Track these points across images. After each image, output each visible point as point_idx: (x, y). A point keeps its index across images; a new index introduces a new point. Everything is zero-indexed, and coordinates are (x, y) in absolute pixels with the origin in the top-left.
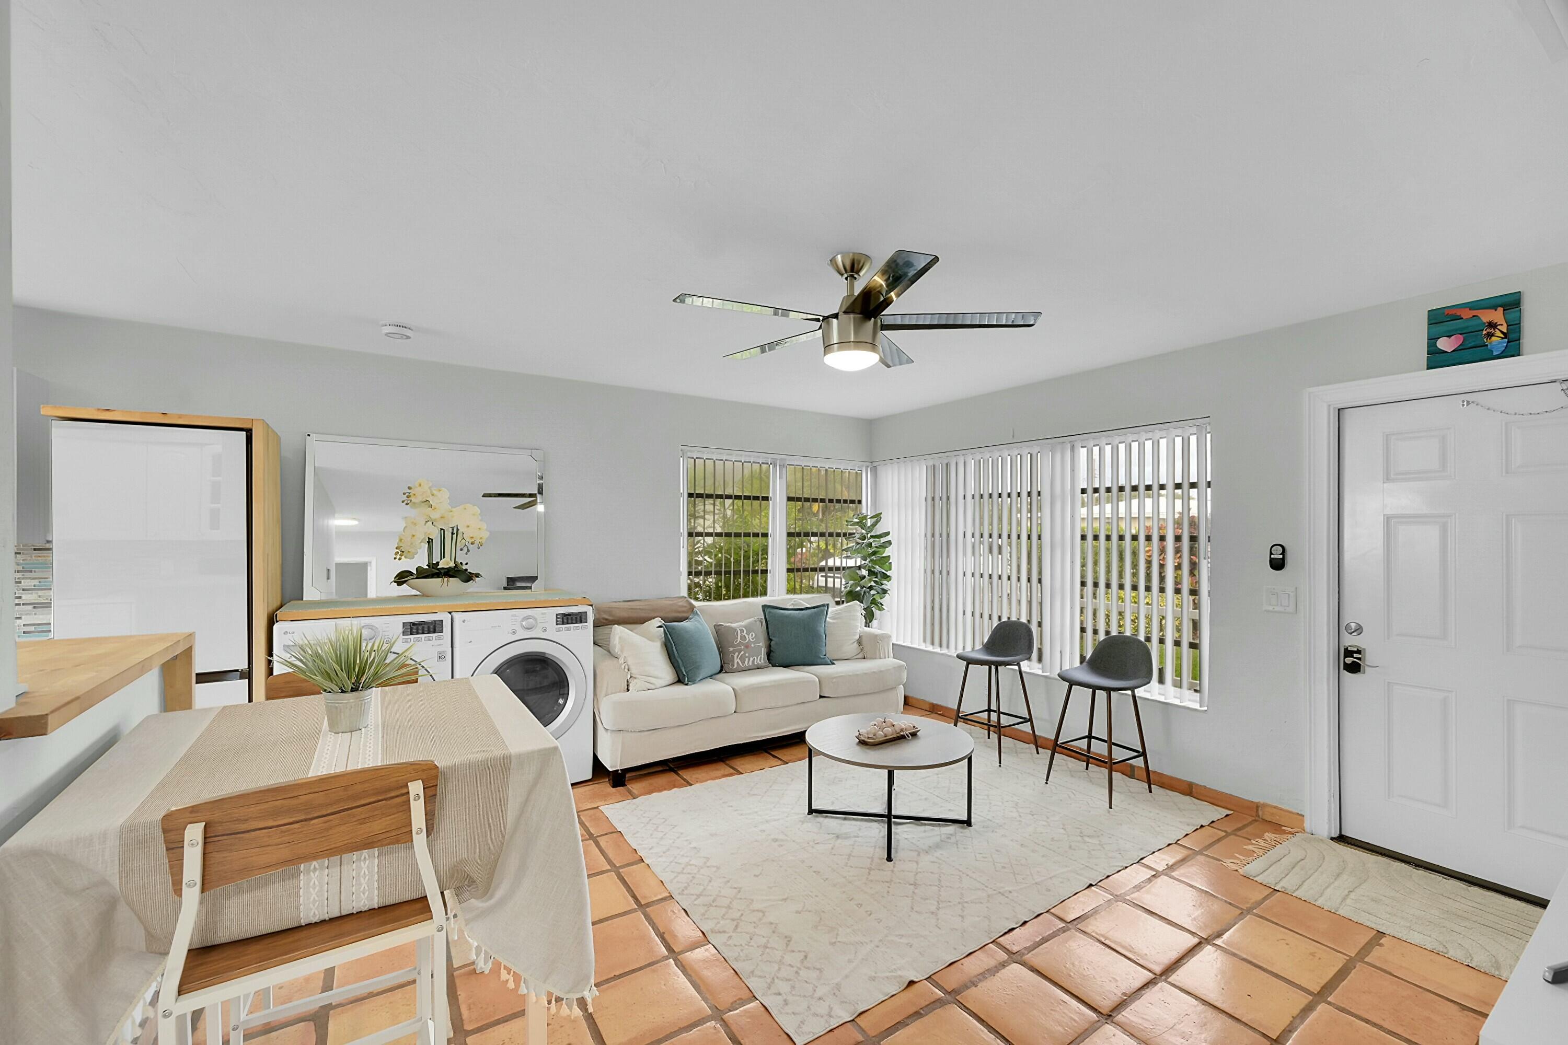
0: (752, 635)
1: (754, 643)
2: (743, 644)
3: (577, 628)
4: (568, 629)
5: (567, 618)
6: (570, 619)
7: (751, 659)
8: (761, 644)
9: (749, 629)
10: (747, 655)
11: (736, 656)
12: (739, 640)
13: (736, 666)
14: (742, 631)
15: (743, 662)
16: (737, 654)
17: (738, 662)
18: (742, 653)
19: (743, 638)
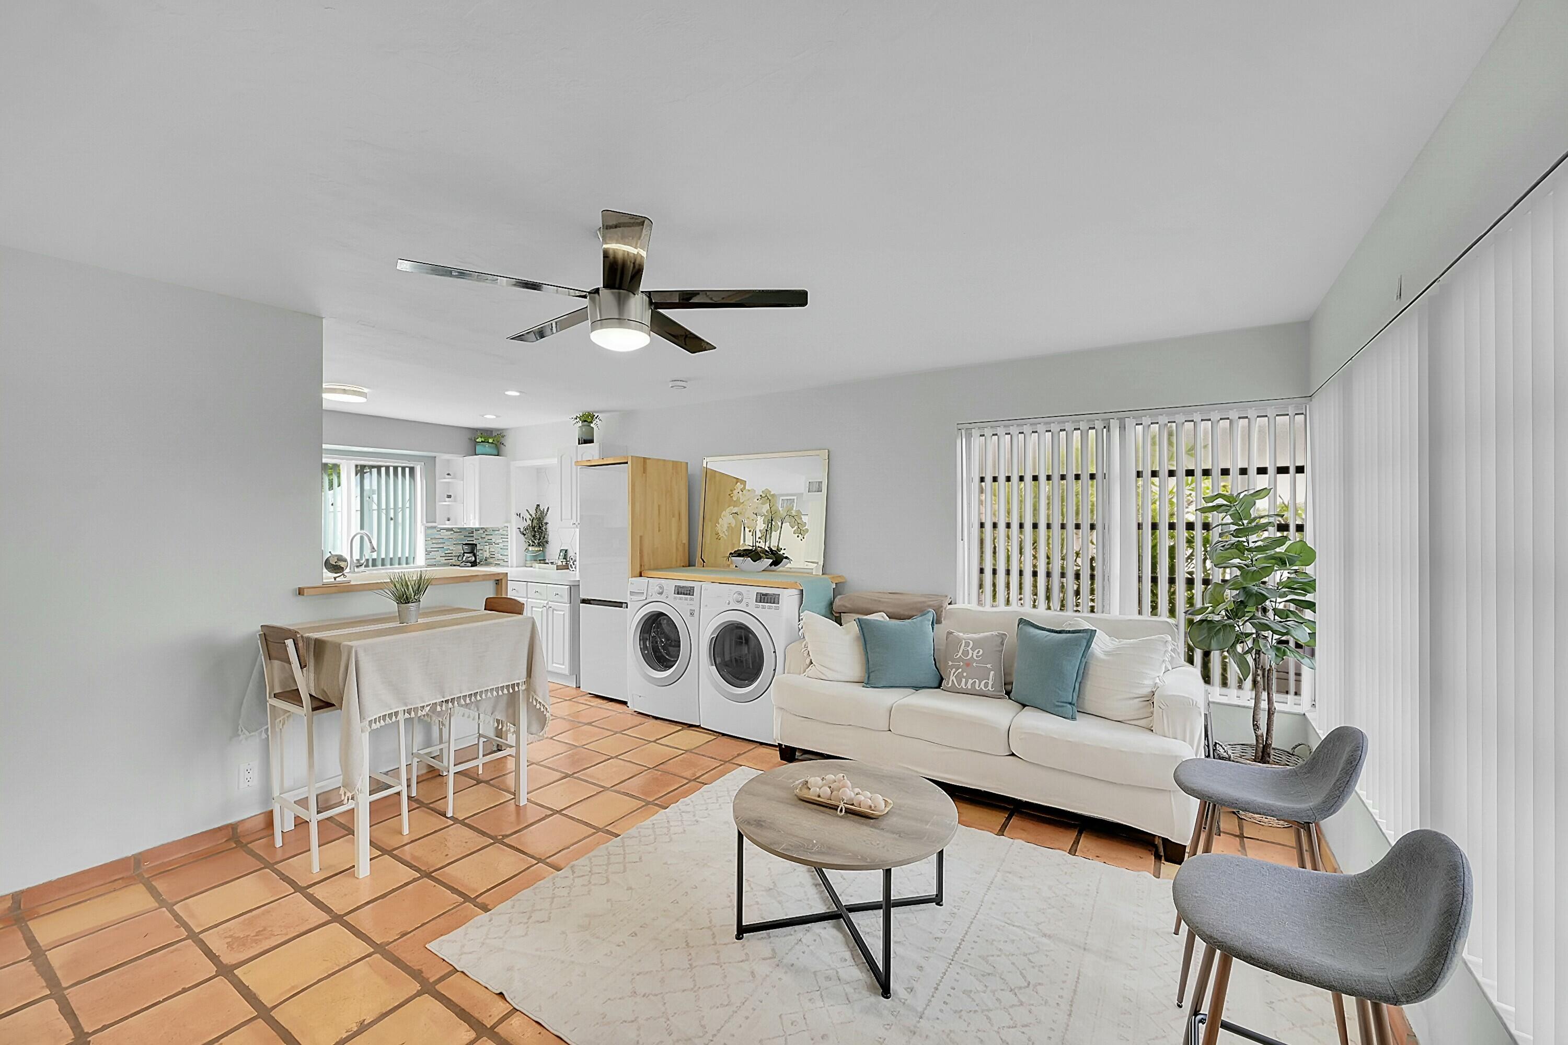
0: (978, 653)
1: (977, 662)
2: (963, 660)
3: (770, 608)
4: (764, 607)
5: (764, 598)
6: (766, 599)
7: (970, 681)
8: (989, 666)
9: (977, 644)
10: (965, 674)
11: (952, 672)
12: (960, 654)
13: (950, 685)
14: (967, 644)
15: (959, 683)
16: (954, 670)
17: (953, 680)
18: (960, 670)
19: (966, 653)
